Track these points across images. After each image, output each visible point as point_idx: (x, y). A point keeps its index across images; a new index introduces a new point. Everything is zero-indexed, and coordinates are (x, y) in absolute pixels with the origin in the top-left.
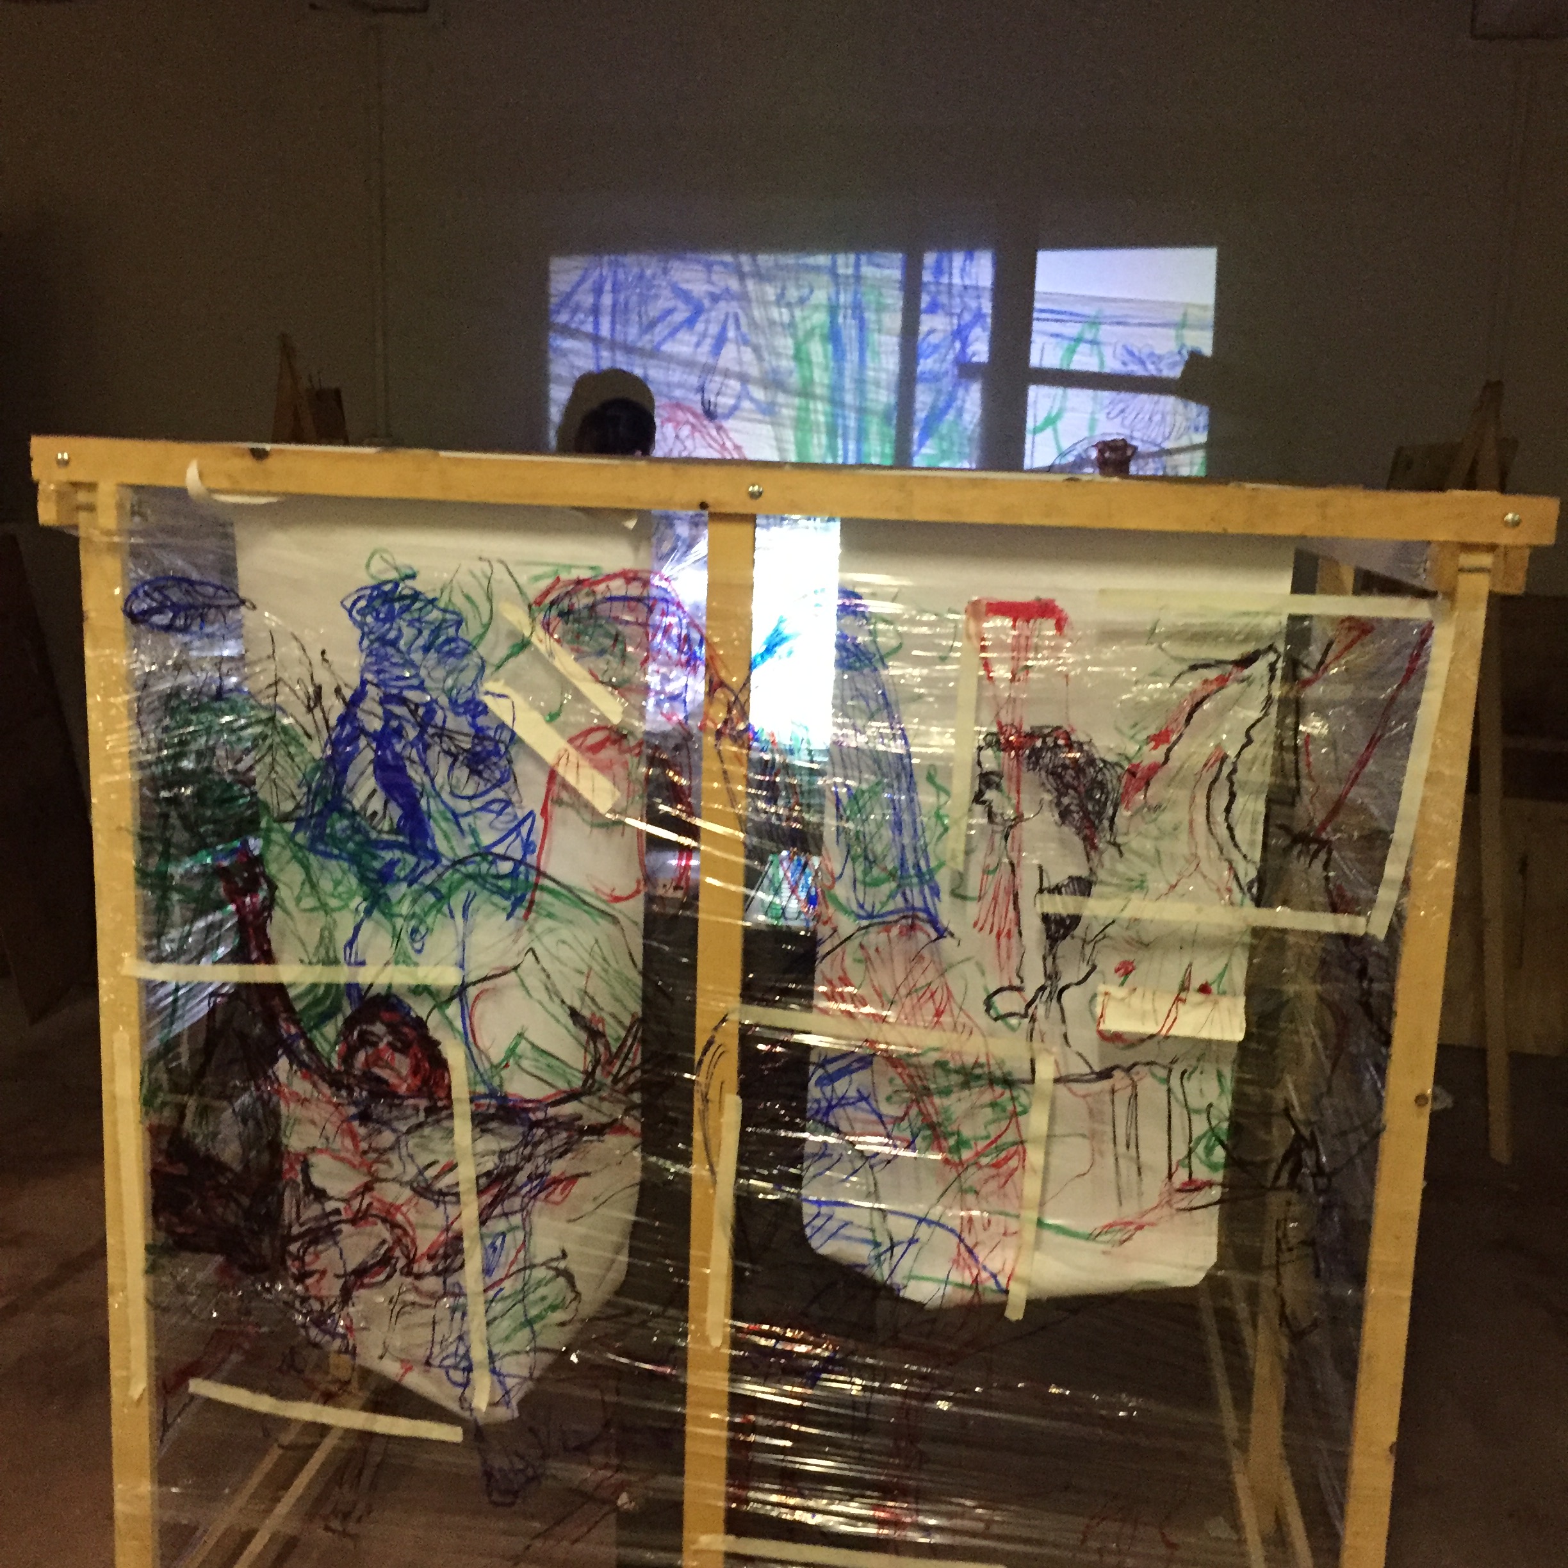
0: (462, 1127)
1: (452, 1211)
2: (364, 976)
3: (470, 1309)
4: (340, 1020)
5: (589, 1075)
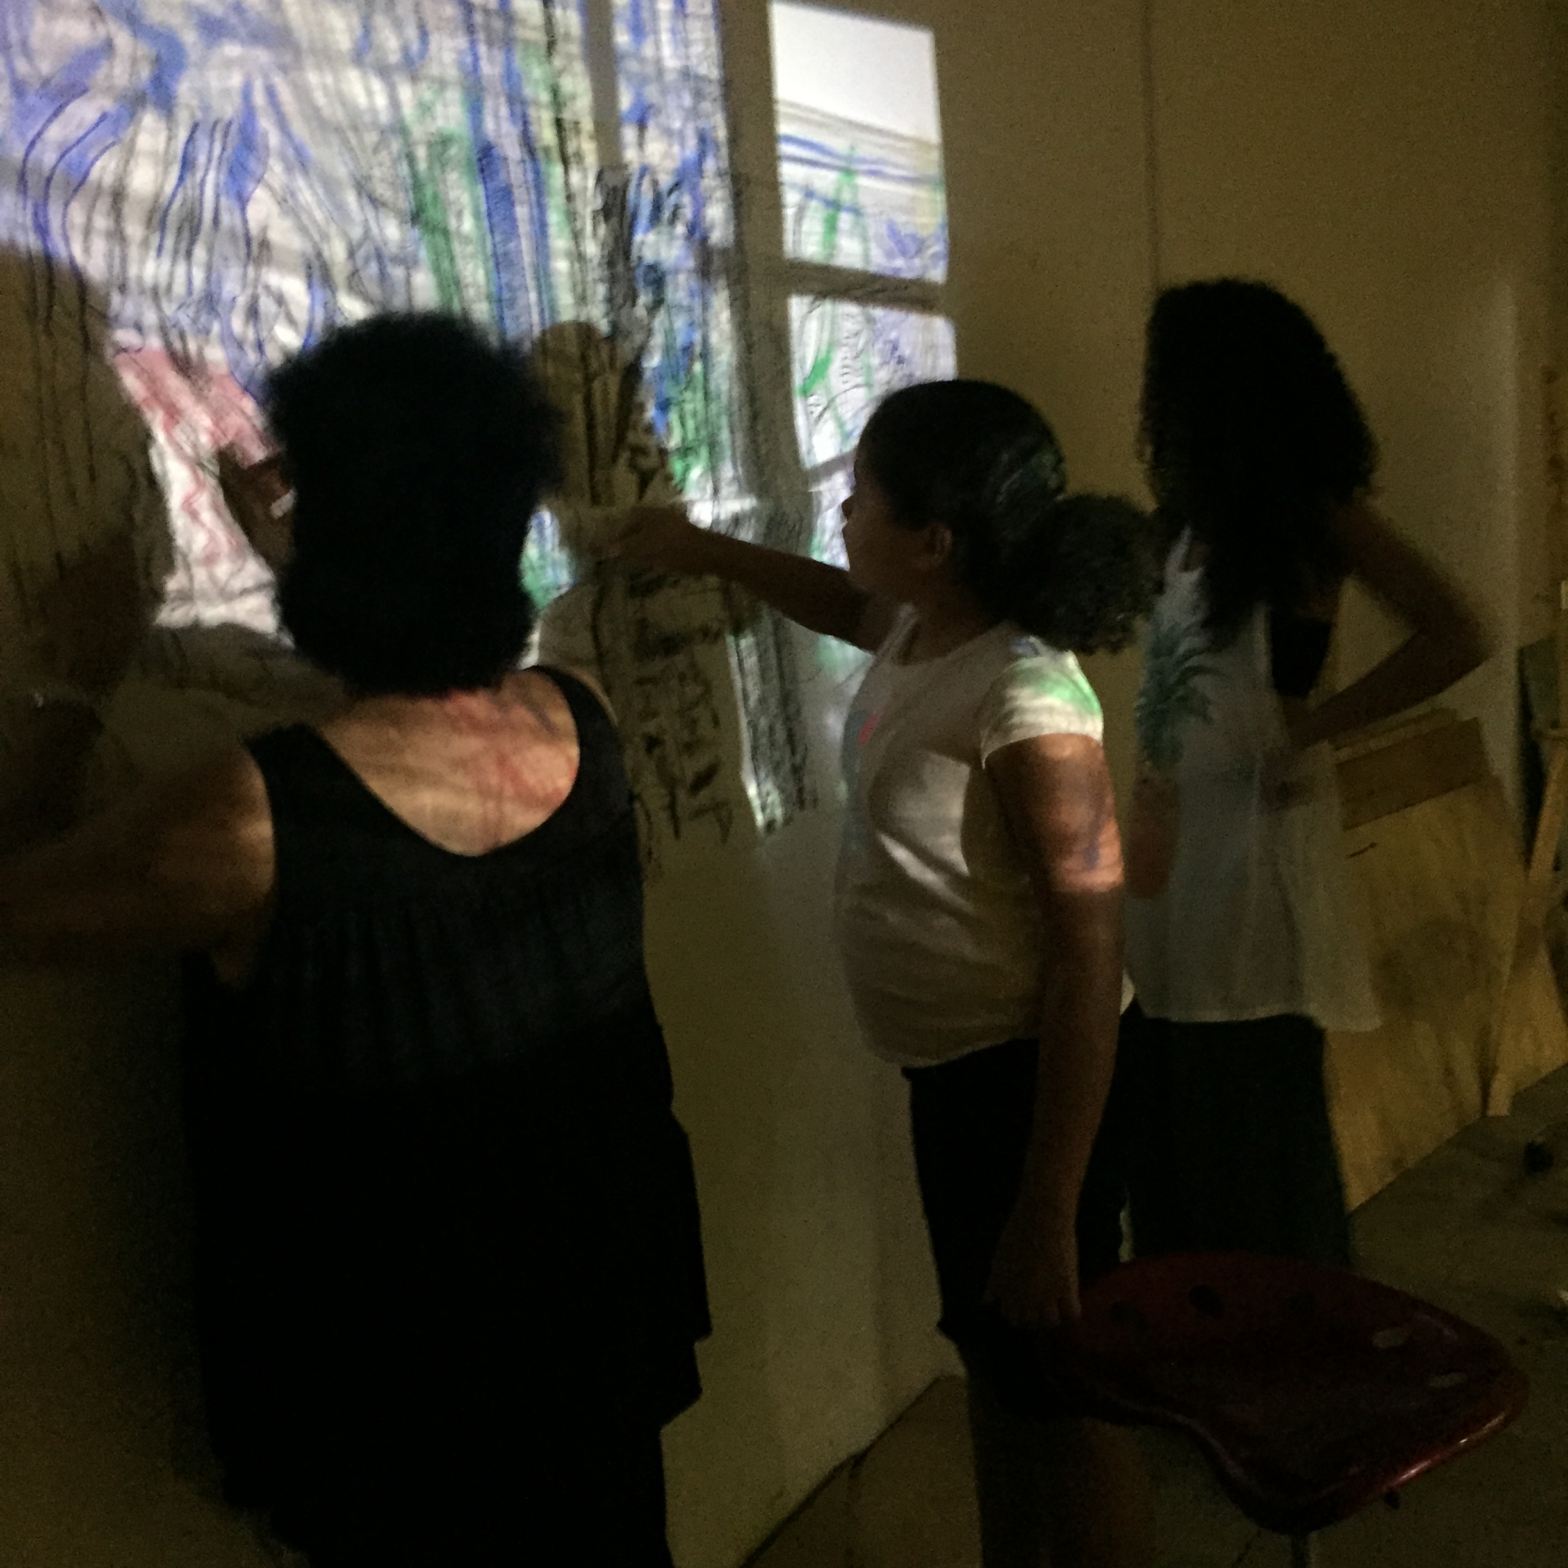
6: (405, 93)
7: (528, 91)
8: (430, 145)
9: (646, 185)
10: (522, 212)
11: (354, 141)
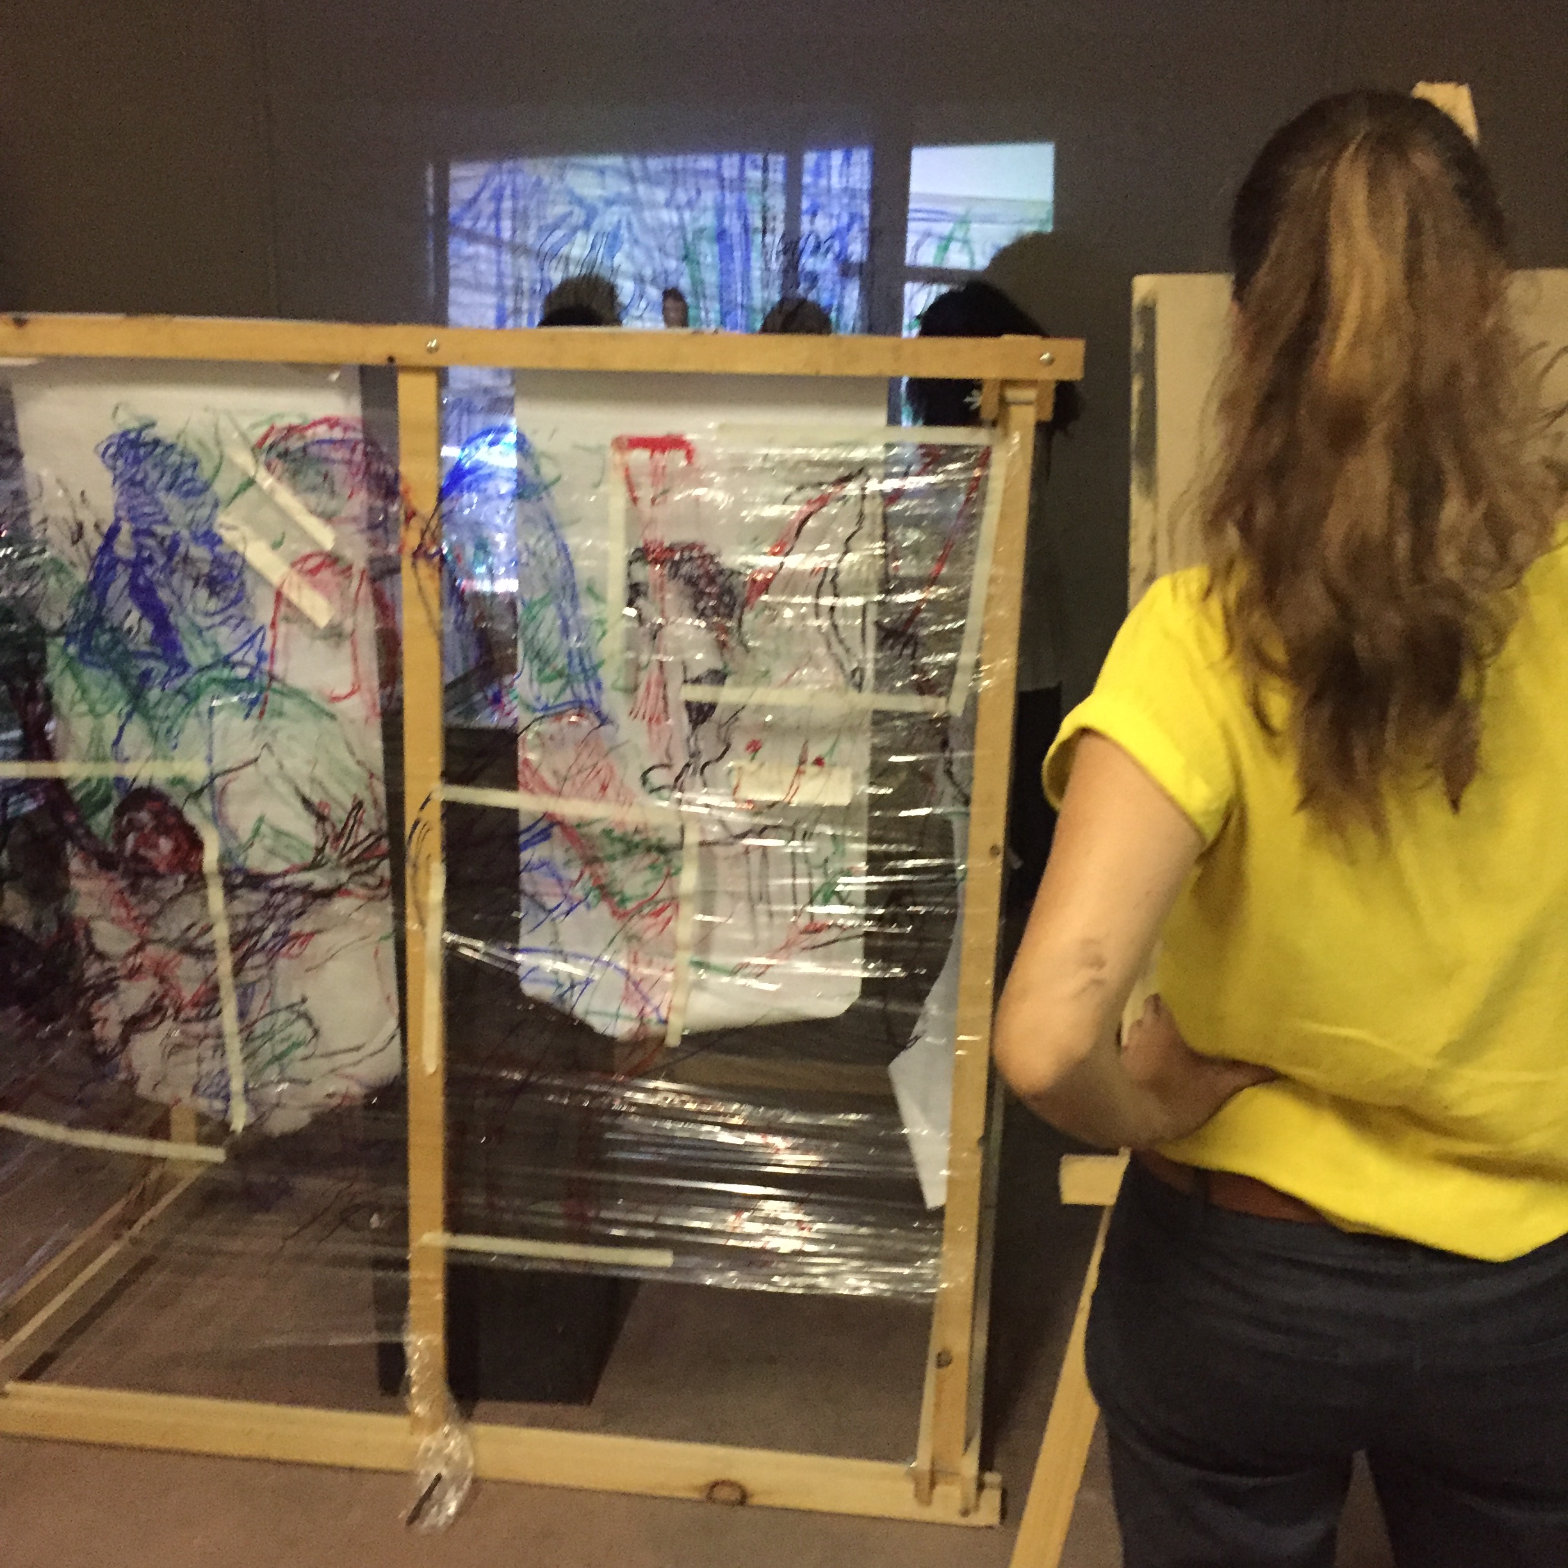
0: (216, 895)
1: (210, 966)
2: (129, 771)
3: (228, 1048)
4: (111, 809)
5: (320, 850)
6: (687, 215)
7: (749, 207)
8: (695, 232)
10: (737, 254)
11: (660, 234)
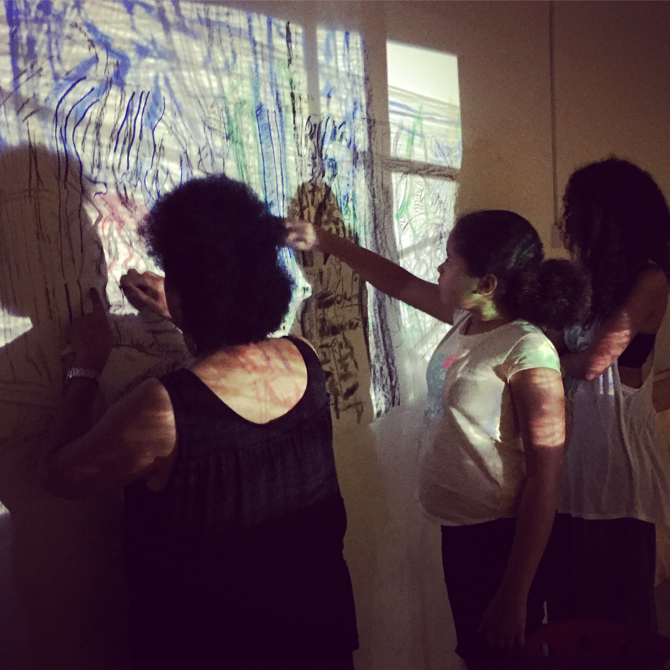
6: (226, 81)
7: (279, 81)
8: (235, 105)
9: (330, 123)
10: (274, 135)
11: (202, 102)
